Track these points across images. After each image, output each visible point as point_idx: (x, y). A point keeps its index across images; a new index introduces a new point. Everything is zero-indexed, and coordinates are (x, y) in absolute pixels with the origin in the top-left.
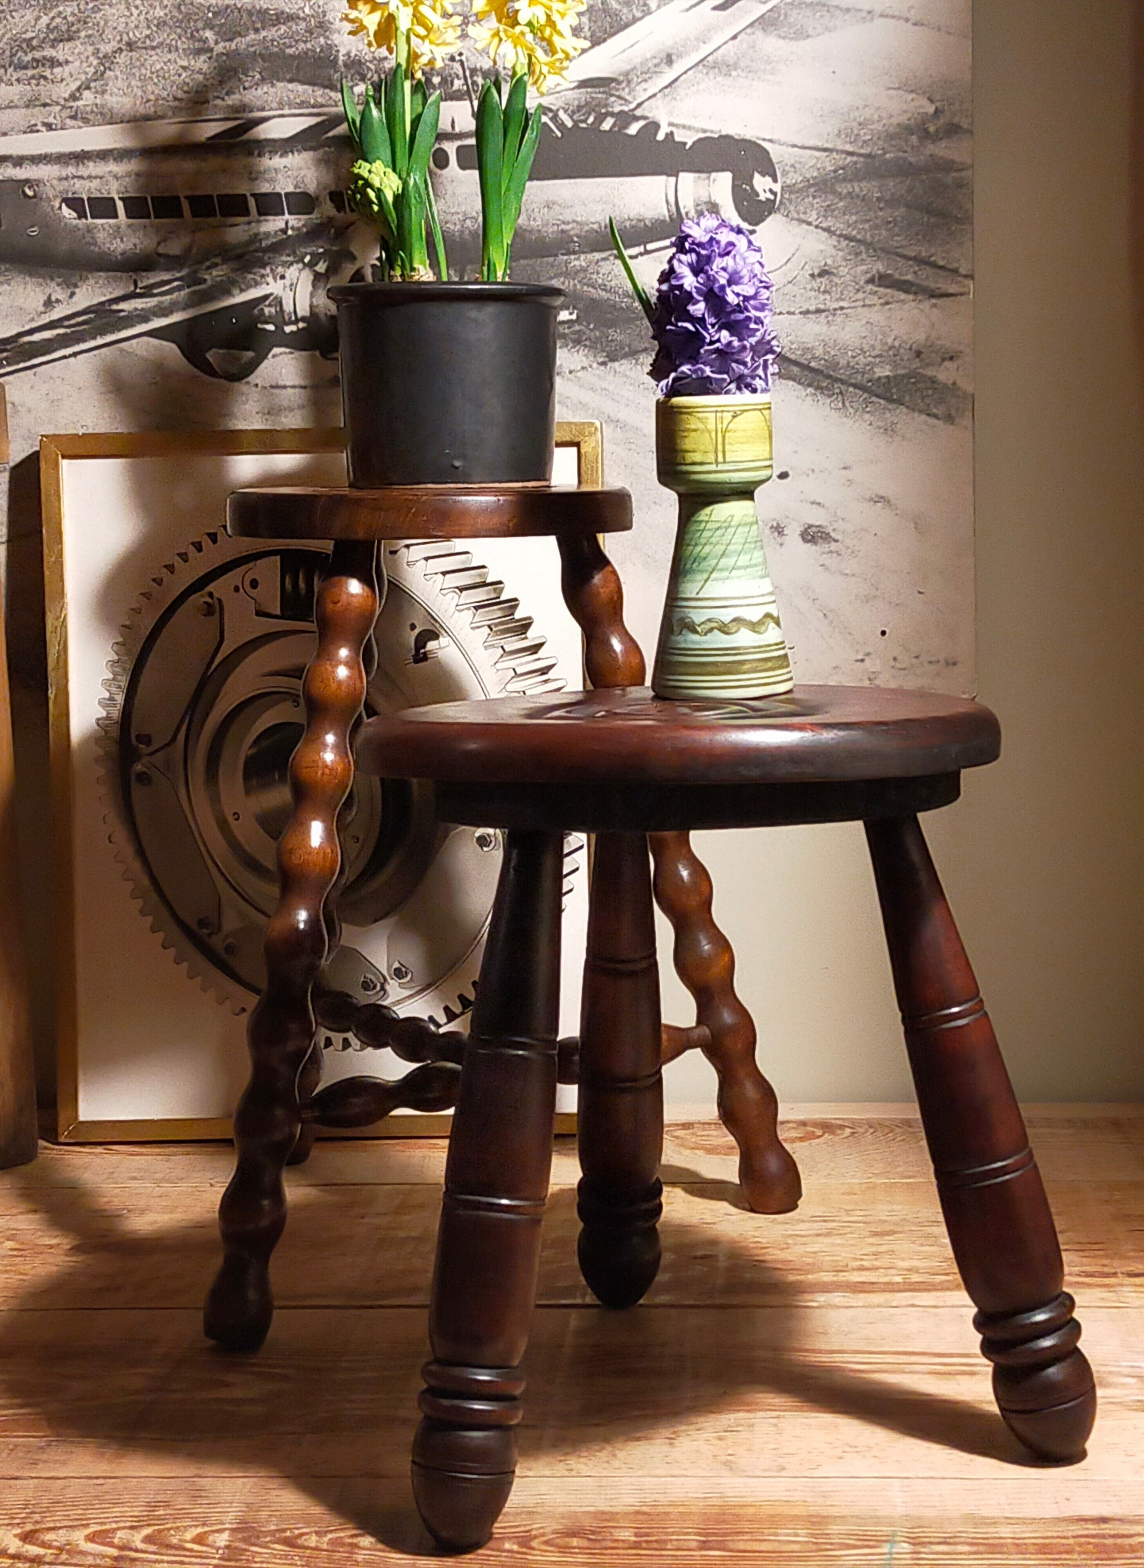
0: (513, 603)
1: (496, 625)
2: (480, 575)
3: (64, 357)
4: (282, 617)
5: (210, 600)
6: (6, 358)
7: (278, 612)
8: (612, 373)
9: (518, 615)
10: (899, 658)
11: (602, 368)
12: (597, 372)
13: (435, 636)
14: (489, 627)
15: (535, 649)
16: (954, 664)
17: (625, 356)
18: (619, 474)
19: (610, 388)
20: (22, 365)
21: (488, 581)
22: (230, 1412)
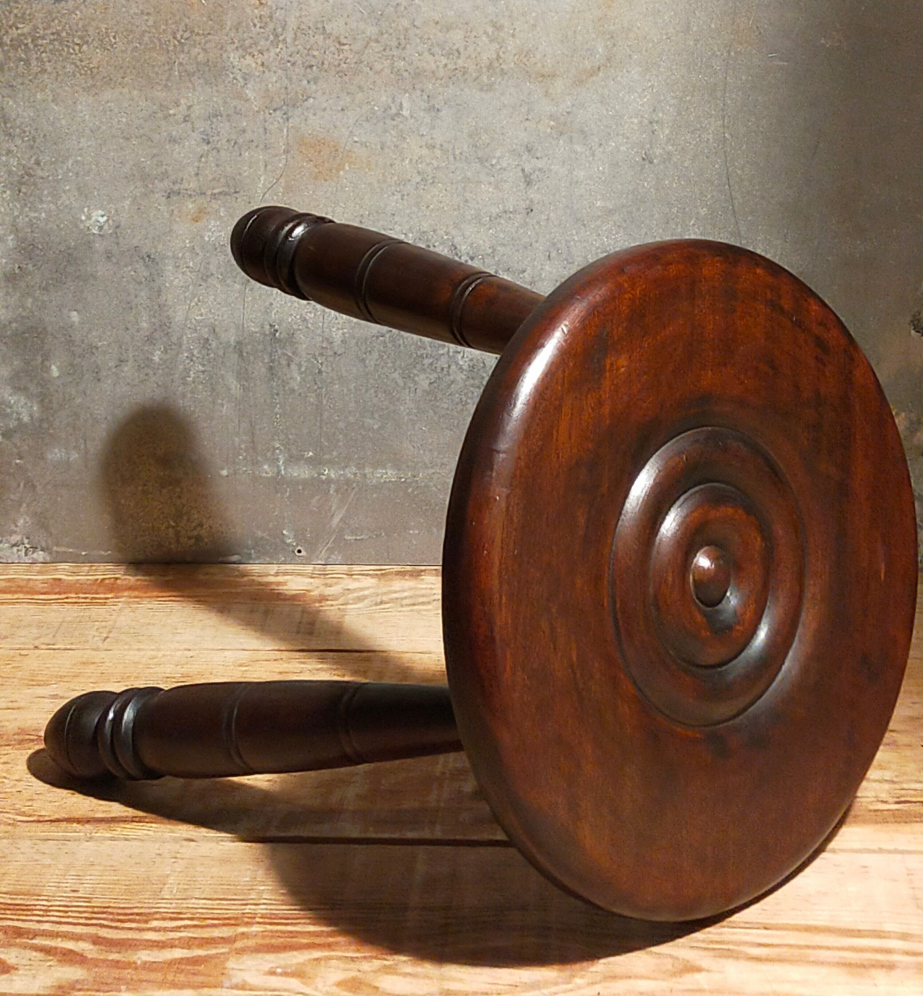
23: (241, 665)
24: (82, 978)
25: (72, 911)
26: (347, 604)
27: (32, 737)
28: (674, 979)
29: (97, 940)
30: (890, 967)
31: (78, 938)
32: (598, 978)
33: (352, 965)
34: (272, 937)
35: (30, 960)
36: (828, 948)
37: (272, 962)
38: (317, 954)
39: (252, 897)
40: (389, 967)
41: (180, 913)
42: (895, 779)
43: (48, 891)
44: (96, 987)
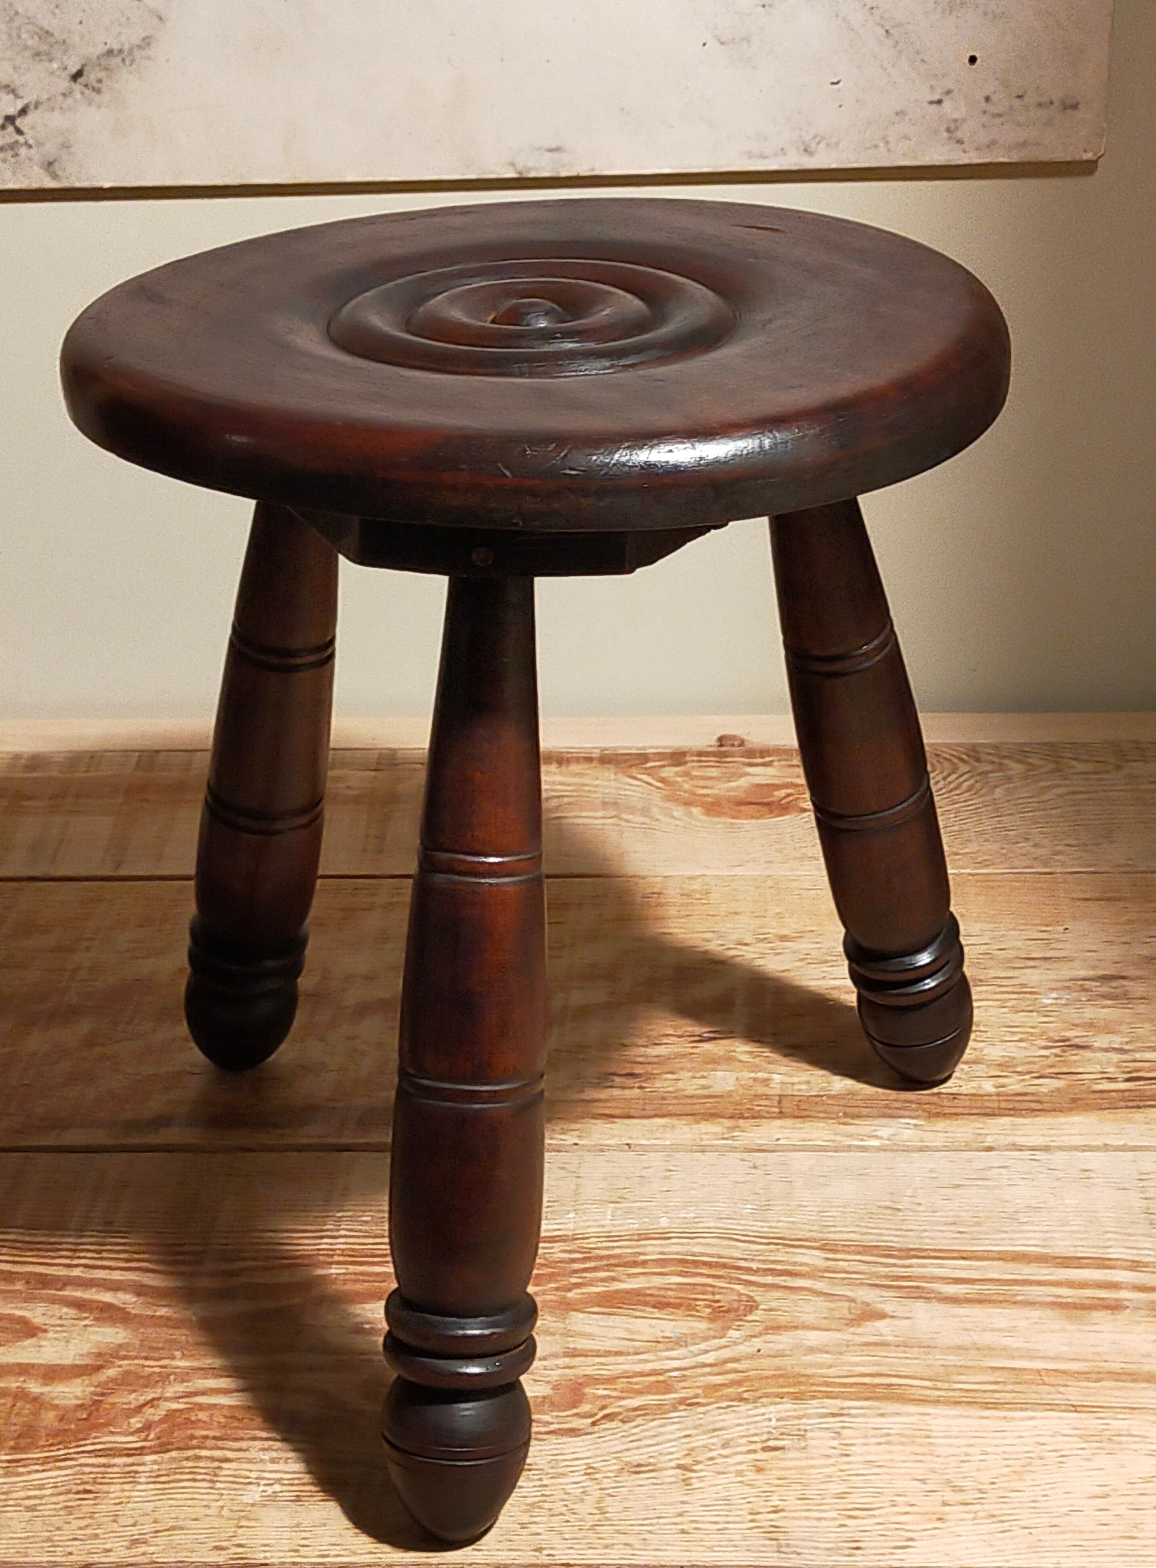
10: (994, 98)
16: (1075, 107)
22: (35, 1399)
24: (127, 1340)
25: (106, 1251)
28: (852, 1330)
29: (141, 1290)
30: (1115, 1307)
31: (119, 1287)
32: (758, 1330)
34: (357, 1281)
35: (60, 1318)
36: (1039, 1283)
37: (358, 1315)
39: (328, 1227)
41: (240, 1251)
42: (1127, 1047)
44: (145, 1354)
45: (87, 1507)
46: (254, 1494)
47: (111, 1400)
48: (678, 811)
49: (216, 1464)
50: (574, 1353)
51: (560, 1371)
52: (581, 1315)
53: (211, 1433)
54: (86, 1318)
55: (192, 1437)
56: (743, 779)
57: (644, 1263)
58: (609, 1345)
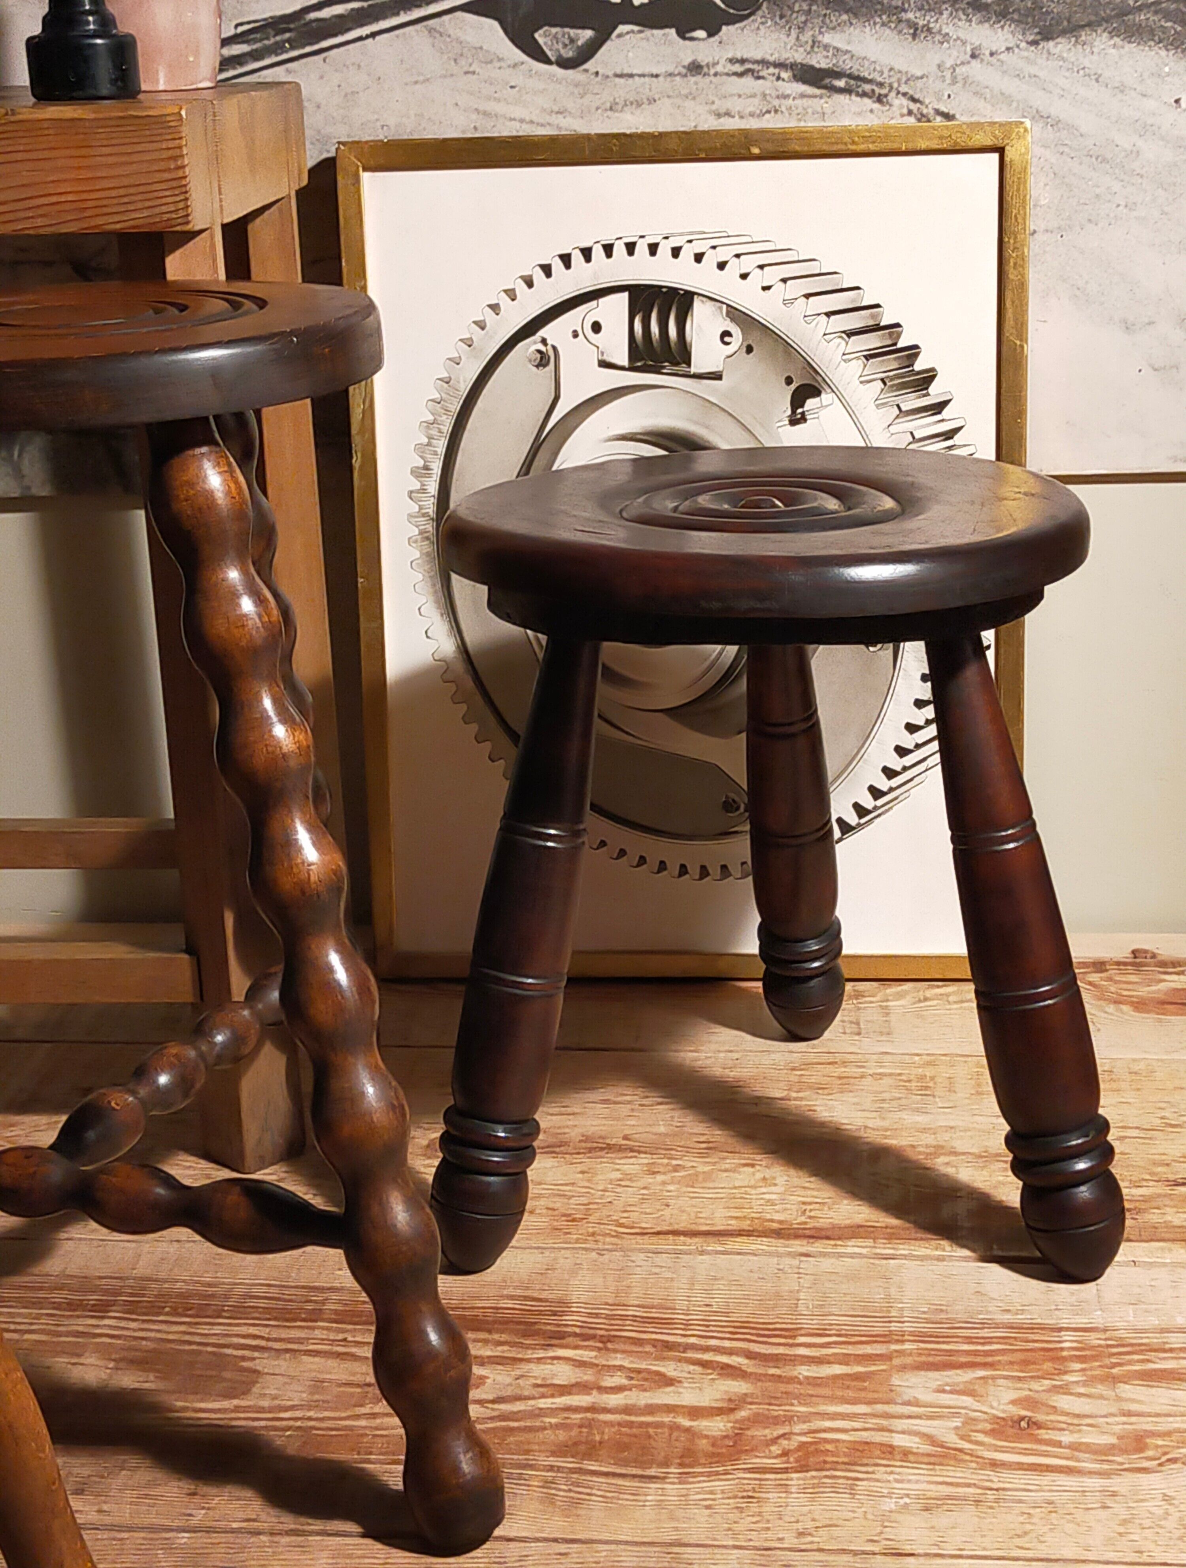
0: (913, 352)
1: (892, 379)
2: (873, 316)
3: (360, 39)
4: (632, 369)
5: (543, 349)
6: (288, 41)
7: (625, 362)
8: (1045, 56)
9: (919, 366)
11: (1033, 48)
12: (1025, 54)
13: (815, 392)
14: (883, 380)
15: (938, 407)
17: (1064, 33)
18: (1046, 185)
19: (1041, 74)
20: (308, 49)
21: (882, 324)
22: (688, 1430)
23: (793, 1069)
24: (750, 1391)
25: (715, 1326)
26: (888, 1001)
27: (600, 1145)
29: (750, 1355)
31: (731, 1352)
33: (1020, 1385)
34: (929, 1355)
35: (689, 1373)
37: (937, 1380)
38: (981, 1373)
40: (1060, 1387)
41: (825, 1329)
43: (681, 1305)
44: (767, 1401)
45: (754, 1507)
46: (889, 1504)
47: (749, 1433)
48: (1111, 1008)
49: (850, 1482)
50: (1130, 1414)
51: (1121, 1427)
52: (1127, 1387)
53: (840, 1460)
54: (711, 1374)
55: (825, 1462)
56: (1162, 984)
57: (1171, 1350)
58: (1157, 1409)
